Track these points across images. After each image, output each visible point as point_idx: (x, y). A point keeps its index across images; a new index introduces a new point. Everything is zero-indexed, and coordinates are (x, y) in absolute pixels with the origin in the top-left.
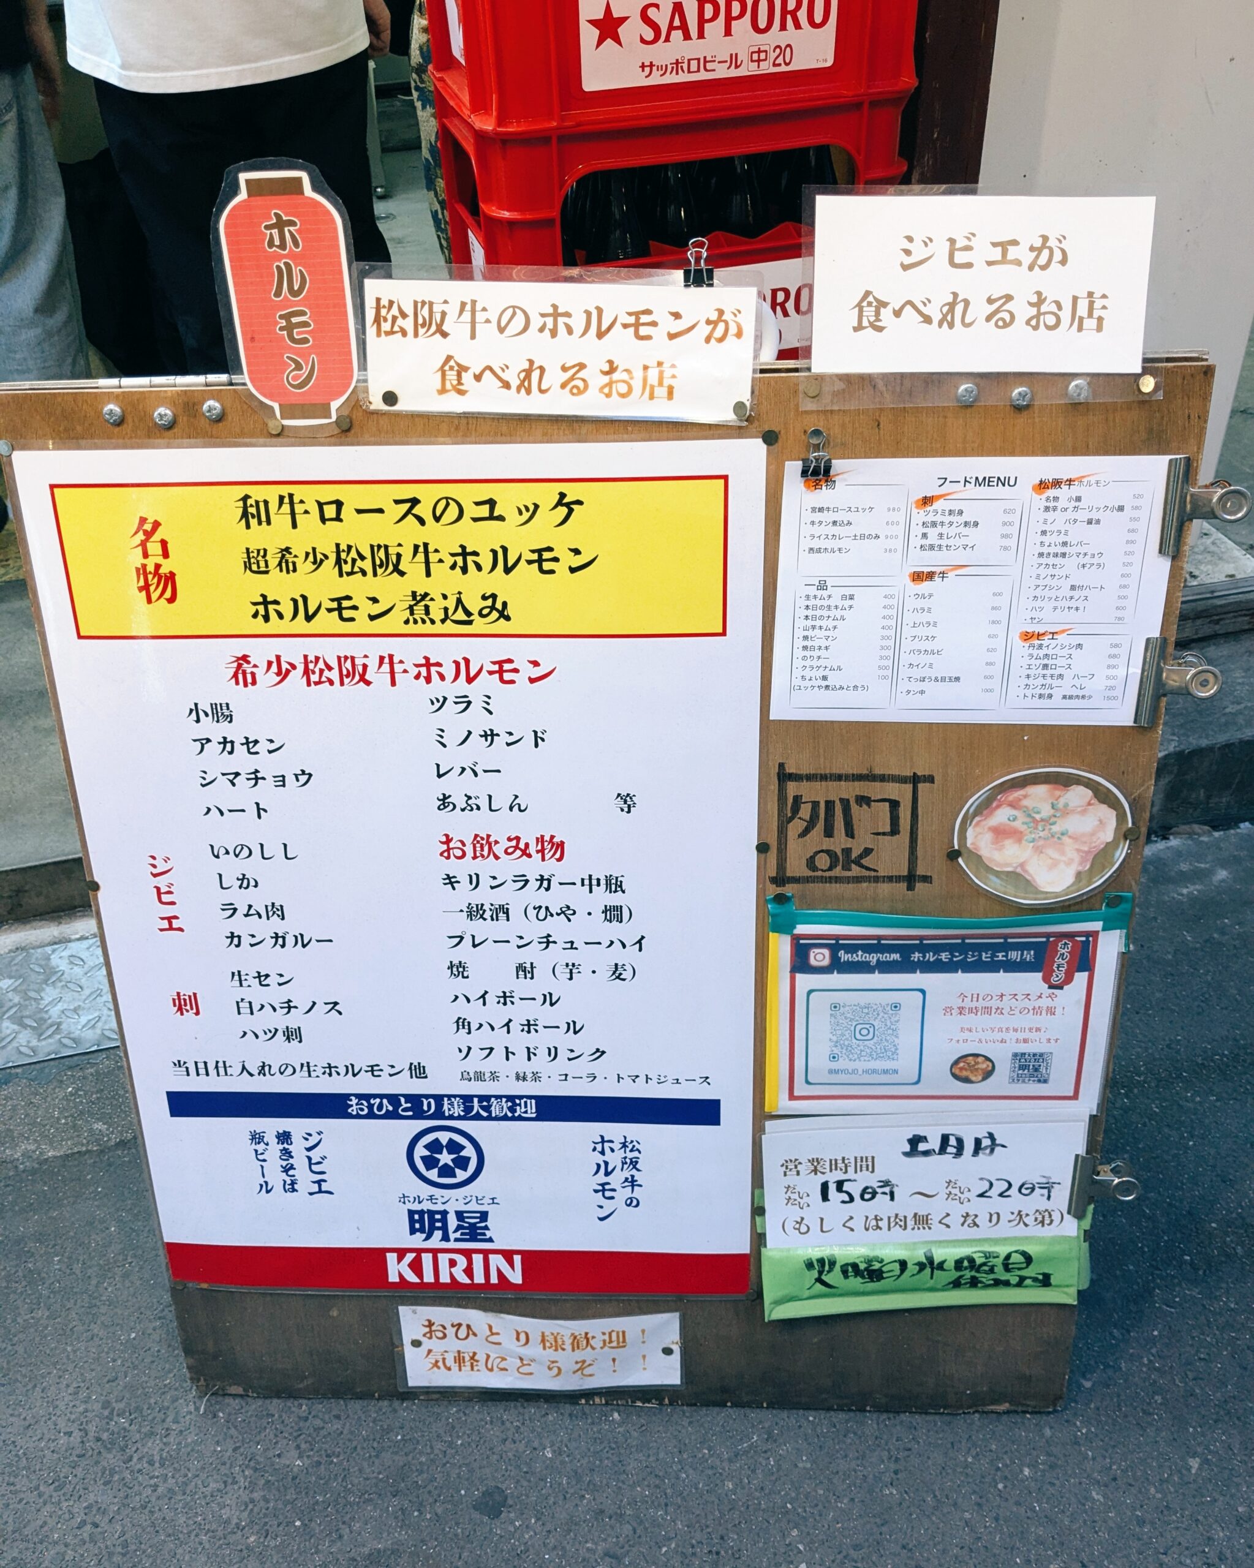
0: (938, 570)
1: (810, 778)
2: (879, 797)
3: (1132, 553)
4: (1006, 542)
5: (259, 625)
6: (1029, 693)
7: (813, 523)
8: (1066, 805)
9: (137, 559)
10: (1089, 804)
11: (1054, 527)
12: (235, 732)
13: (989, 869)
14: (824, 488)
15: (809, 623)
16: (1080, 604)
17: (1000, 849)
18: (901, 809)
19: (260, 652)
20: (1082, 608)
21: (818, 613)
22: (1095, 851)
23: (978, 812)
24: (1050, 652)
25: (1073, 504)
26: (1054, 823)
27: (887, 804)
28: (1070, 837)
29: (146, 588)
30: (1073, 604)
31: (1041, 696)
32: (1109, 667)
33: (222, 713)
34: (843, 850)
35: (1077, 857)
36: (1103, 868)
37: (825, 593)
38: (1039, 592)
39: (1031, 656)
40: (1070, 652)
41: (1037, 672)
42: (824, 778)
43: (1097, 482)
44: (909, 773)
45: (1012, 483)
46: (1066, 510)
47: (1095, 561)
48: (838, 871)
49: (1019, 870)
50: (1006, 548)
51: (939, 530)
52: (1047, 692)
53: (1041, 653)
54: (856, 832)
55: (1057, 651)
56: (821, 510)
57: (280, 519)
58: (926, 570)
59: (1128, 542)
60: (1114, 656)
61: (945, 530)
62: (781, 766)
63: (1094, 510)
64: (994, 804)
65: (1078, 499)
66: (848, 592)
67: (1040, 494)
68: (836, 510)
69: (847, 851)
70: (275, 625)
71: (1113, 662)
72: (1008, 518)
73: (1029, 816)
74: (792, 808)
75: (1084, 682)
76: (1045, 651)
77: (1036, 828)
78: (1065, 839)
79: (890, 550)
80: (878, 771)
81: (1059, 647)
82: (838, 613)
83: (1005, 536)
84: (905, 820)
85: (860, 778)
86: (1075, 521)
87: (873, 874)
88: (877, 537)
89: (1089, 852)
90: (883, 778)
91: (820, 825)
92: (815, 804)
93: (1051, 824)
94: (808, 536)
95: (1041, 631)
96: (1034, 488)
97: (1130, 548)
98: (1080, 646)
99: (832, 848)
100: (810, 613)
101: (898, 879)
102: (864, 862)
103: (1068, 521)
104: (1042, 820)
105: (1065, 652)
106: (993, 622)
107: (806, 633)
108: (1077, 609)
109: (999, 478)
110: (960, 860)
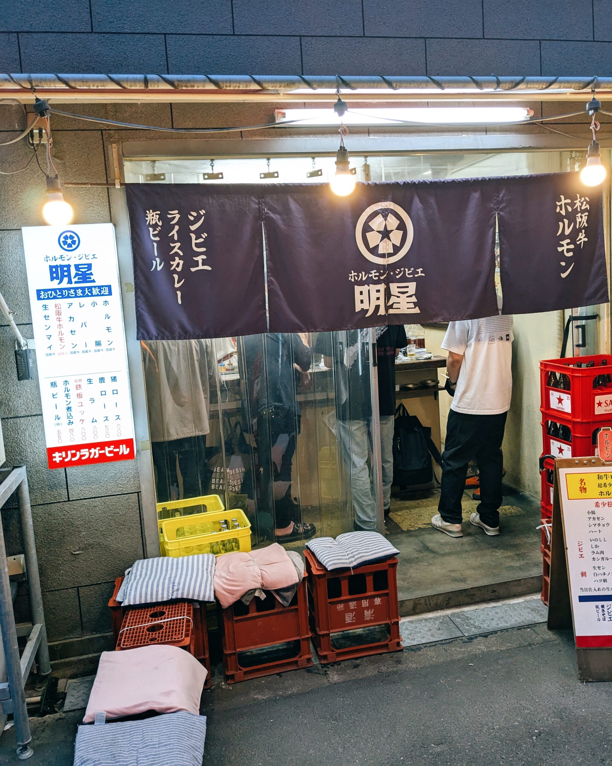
5: (600, 496)
9: (580, 485)
12: (595, 516)
19: (600, 501)
29: (581, 490)
33: (593, 513)
57: (604, 479)
70: (603, 496)
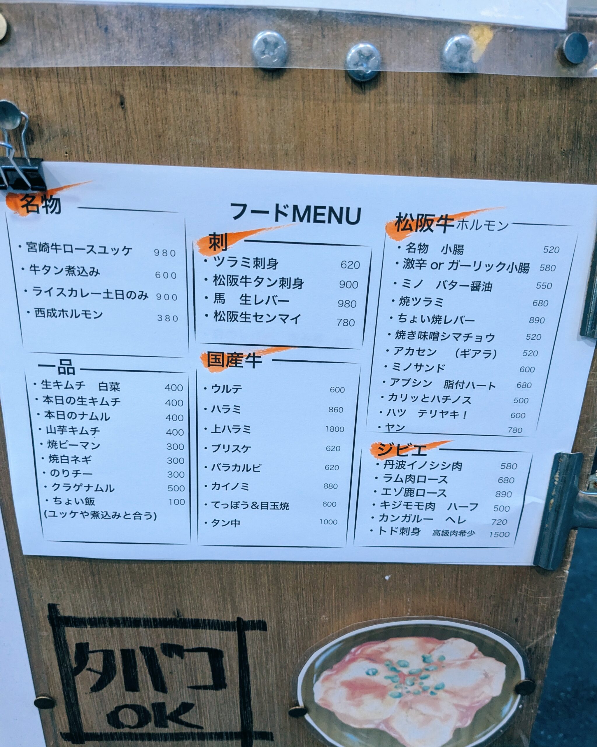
0: (246, 351)
1: (95, 622)
2: (194, 646)
3: (537, 337)
4: (346, 313)
6: (387, 526)
7: (34, 268)
8: (442, 658)
10: (472, 657)
11: (421, 293)
13: (344, 727)
14: (42, 210)
15: (55, 422)
16: (459, 407)
17: (358, 705)
18: (226, 659)
20: (461, 414)
21: (67, 408)
22: (478, 706)
23: (327, 665)
24: (416, 472)
25: (451, 257)
26: (425, 678)
27: (206, 654)
28: (446, 692)
30: (449, 407)
31: (403, 531)
32: (498, 494)
34: (153, 705)
35: (455, 714)
36: (487, 725)
37: (73, 380)
38: (398, 389)
39: (389, 477)
40: (444, 473)
41: (398, 499)
42: (114, 622)
43: (489, 224)
44: (231, 618)
45: (353, 218)
46: (439, 266)
47: (484, 346)
48: (150, 728)
49: (382, 727)
50: (347, 323)
51: (241, 289)
52: (412, 525)
53: (403, 473)
54: (168, 685)
55: (426, 471)
56: (44, 247)
58: (227, 350)
59: (532, 320)
60: (507, 480)
61: (251, 290)
62: (52, 608)
63: (483, 268)
64: (347, 658)
65: (459, 249)
66: (108, 378)
67: (398, 239)
68: (68, 249)
69: (159, 707)
71: (504, 487)
72: (349, 275)
73: (394, 669)
74: (76, 658)
75: (464, 513)
76: (408, 471)
77: (404, 682)
78: (440, 694)
79: (168, 318)
80: (189, 615)
81: (428, 466)
82: (98, 410)
83: (344, 304)
84: (232, 672)
85: (165, 623)
86: (453, 284)
87: (196, 731)
88: (143, 296)
89: (470, 708)
90: (196, 624)
91: (119, 678)
92: (108, 655)
93: (422, 678)
94: (30, 289)
95: (402, 445)
96: (388, 229)
97: (536, 329)
98: (458, 465)
99: (138, 703)
100: (53, 407)
101: (230, 736)
102: (183, 717)
103: (442, 284)
104: (411, 674)
105: (437, 473)
106: (333, 429)
107: (52, 437)
108: (454, 414)
109: (331, 209)
110: (307, 717)
